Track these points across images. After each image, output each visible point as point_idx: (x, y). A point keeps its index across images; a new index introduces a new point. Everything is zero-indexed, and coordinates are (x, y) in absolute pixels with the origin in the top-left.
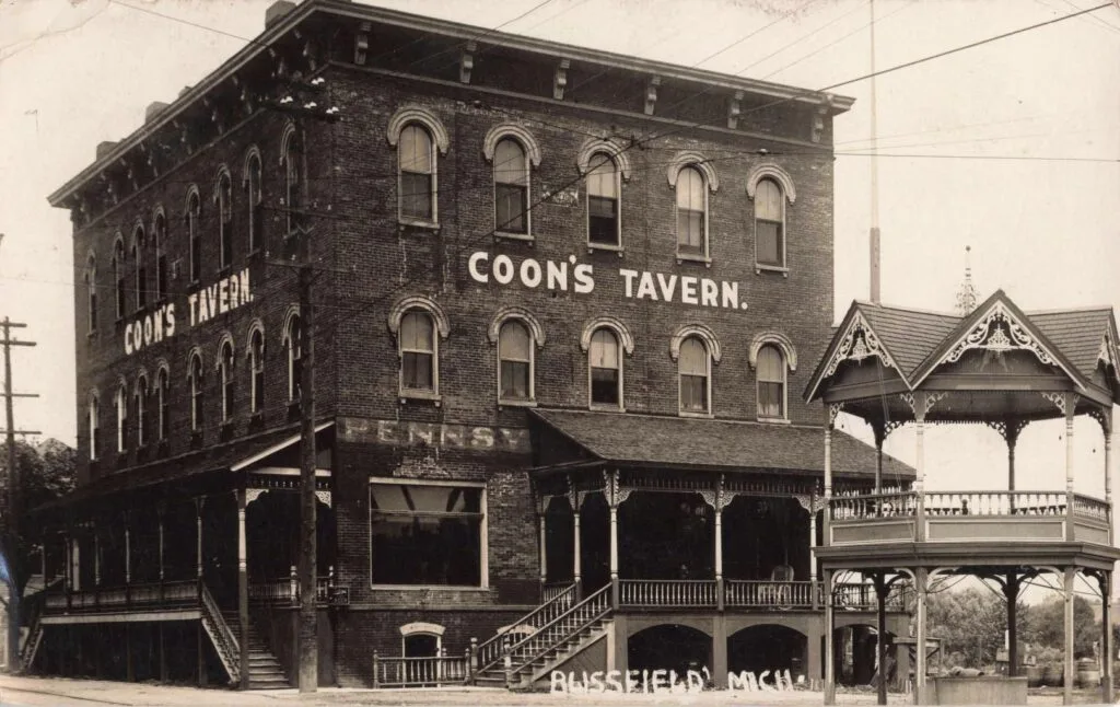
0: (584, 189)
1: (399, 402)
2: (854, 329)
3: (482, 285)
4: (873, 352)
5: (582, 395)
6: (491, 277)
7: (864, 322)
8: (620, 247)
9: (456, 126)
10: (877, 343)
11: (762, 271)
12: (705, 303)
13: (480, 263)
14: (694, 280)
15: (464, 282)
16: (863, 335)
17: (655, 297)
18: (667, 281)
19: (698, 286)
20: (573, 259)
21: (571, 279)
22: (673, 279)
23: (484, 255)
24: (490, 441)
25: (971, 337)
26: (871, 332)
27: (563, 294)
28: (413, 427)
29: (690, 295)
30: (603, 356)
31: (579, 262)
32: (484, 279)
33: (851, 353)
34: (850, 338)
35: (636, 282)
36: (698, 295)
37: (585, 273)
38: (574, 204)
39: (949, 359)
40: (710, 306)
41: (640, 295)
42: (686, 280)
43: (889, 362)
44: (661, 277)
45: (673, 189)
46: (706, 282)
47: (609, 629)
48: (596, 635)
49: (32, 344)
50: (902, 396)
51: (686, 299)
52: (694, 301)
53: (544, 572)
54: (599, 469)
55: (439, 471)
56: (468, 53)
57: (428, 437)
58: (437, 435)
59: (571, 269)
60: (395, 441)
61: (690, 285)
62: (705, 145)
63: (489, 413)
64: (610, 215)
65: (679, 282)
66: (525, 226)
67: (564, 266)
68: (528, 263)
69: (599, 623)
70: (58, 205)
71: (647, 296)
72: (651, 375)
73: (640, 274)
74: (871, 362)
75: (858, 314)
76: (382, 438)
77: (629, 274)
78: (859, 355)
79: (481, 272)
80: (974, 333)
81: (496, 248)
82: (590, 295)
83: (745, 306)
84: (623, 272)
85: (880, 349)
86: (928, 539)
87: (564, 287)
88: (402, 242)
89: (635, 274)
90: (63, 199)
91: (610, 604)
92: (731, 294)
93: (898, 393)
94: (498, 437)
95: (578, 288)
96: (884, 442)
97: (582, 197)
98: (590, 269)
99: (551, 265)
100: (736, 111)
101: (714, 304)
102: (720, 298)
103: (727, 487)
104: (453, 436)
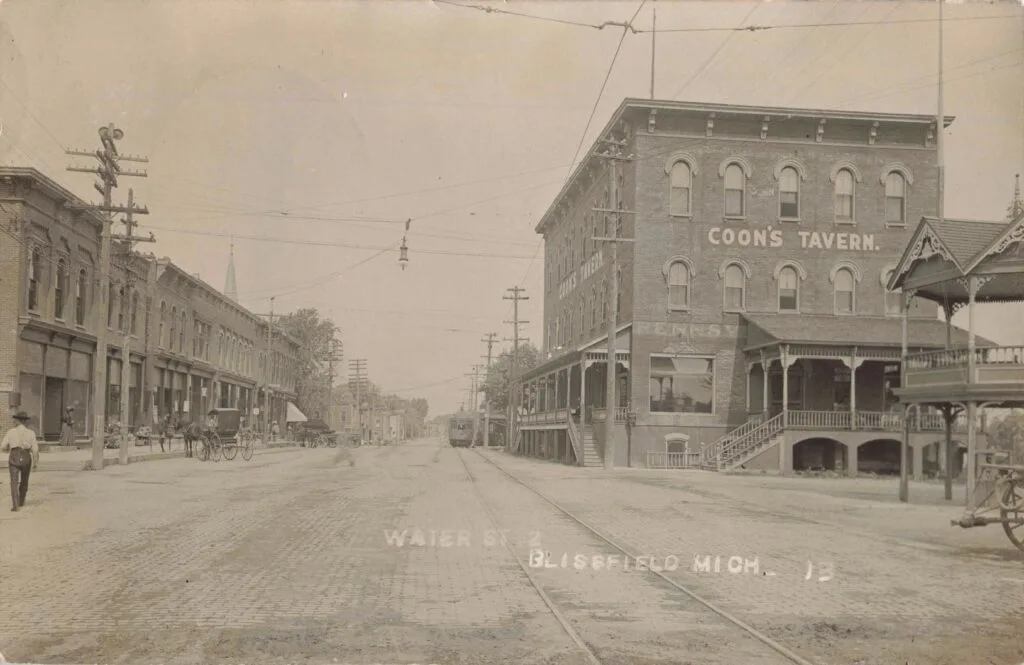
0: (778, 188)
1: (667, 312)
2: (923, 237)
3: (715, 246)
4: (936, 252)
5: (774, 306)
6: (722, 242)
7: (930, 231)
8: (799, 219)
9: (704, 161)
10: (939, 245)
11: (890, 226)
12: (852, 248)
13: (715, 233)
14: (845, 235)
15: (706, 245)
16: (929, 240)
17: (820, 246)
18: (828, 237)
19: (847, 239)
20: (770, 228)
21: (768, 239)
22: (832, 235)
23: (717, 229)
24: (718, 332)
25: (1015, 233)
26: (935, 237)
27: (763, 248)
28: (675, 326)
29: (843, 244)
30: (787, 282)
31: (774, 229)
32: (717, 242)
33: (921, 254)
34: (921, 243)
35: (809, 238)
36: (848, 244)
37: (777, 235)
38: (771, 196)
39: (997, 251)
40: (855, 251)
41: (811, 246)
42: (839, 236)
43: (949, 256)
44: (824, 235)
45: (834, 183)
46: (853, 236)
47: (780, 439)
48: (772, 443)
49: (527, 298)
50: (958, 280)
51: (839, 247)
52: (845, 247)
53: (748, 406)
54: (777, 346)
55: (689, 349)
56: (711, 119)
57: (683, 331)
58: (688, 329)
59: (768, 233)
60: (664, 334)
61: (843, 238)
62: (854, 156)
63: (717, 316)
64: (794, 202)
65: (835, 237)
66: (742, 212)
67: (764, 232)
68: (744, 232)
69: (775, 436)
70: (539, 232)
71: (816, 247)
72: (817, 292)
73: (811, 233)
74: (935, 258)
75: (926, 226)
76: (657, 332)
77: (804, 234)
78: (927, 254)
79: (716, 239)
80: (1018, 229)
81: (725, 225)
82: (779, 248)
83: (877, 248)
84: (800, 233)
85: (942, 249)
86: (977, 381)
87: (764, 243)
88: (671, 225)
89: (808, 234)
90: (540, 230)
91: (782, 424)
92: (869, 242)
93: (955, 279)
94: (723, 330)
95: (772, 244)
96: (952, 318)
97: (776, 193)
98: (780, 233)
99: (756, 233)
100: (874, 134)
101: (858, 248)
102: (861, 245)
103: (859, 355)
104: (696, 329)
